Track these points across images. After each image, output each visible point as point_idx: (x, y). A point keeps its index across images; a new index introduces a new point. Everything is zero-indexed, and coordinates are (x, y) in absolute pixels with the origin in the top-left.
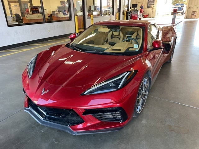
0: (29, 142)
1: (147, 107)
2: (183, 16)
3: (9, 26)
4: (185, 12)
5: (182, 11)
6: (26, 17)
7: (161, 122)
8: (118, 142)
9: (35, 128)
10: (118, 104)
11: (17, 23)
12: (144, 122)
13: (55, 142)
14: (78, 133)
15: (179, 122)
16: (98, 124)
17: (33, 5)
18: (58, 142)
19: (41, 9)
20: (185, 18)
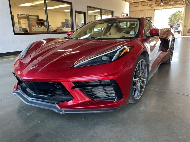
0: (12, 123)
1: (146, 96)
2: (180, 35)
3: (15, 34)
4: (181, 31)
5: (179, 30)
6: (32, 30)
7: (162, 109)
8: (112, 125)
9: (22, 111)
10: (111, 76)
11: (24, 32)
12: (142, 108)
13: (40, 124)
14: (65, 111)
15: (183, 109)
16: (89, 102)
17: (40, 19)
18: (44, 124)
19: (46, 23)
20: (182, 36)
